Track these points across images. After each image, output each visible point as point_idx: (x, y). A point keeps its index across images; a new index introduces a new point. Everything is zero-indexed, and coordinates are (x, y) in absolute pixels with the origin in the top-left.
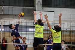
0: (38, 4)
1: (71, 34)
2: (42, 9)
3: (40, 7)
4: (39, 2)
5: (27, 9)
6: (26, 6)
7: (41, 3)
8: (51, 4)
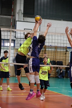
0: (19, 12)
1: (56, 51)
2: (23, 19)
3: (21, 16)
4: (20, 10)
5: (6, 18)
6: (4, 15)
7: (23, 12)
8: (34, 14)
